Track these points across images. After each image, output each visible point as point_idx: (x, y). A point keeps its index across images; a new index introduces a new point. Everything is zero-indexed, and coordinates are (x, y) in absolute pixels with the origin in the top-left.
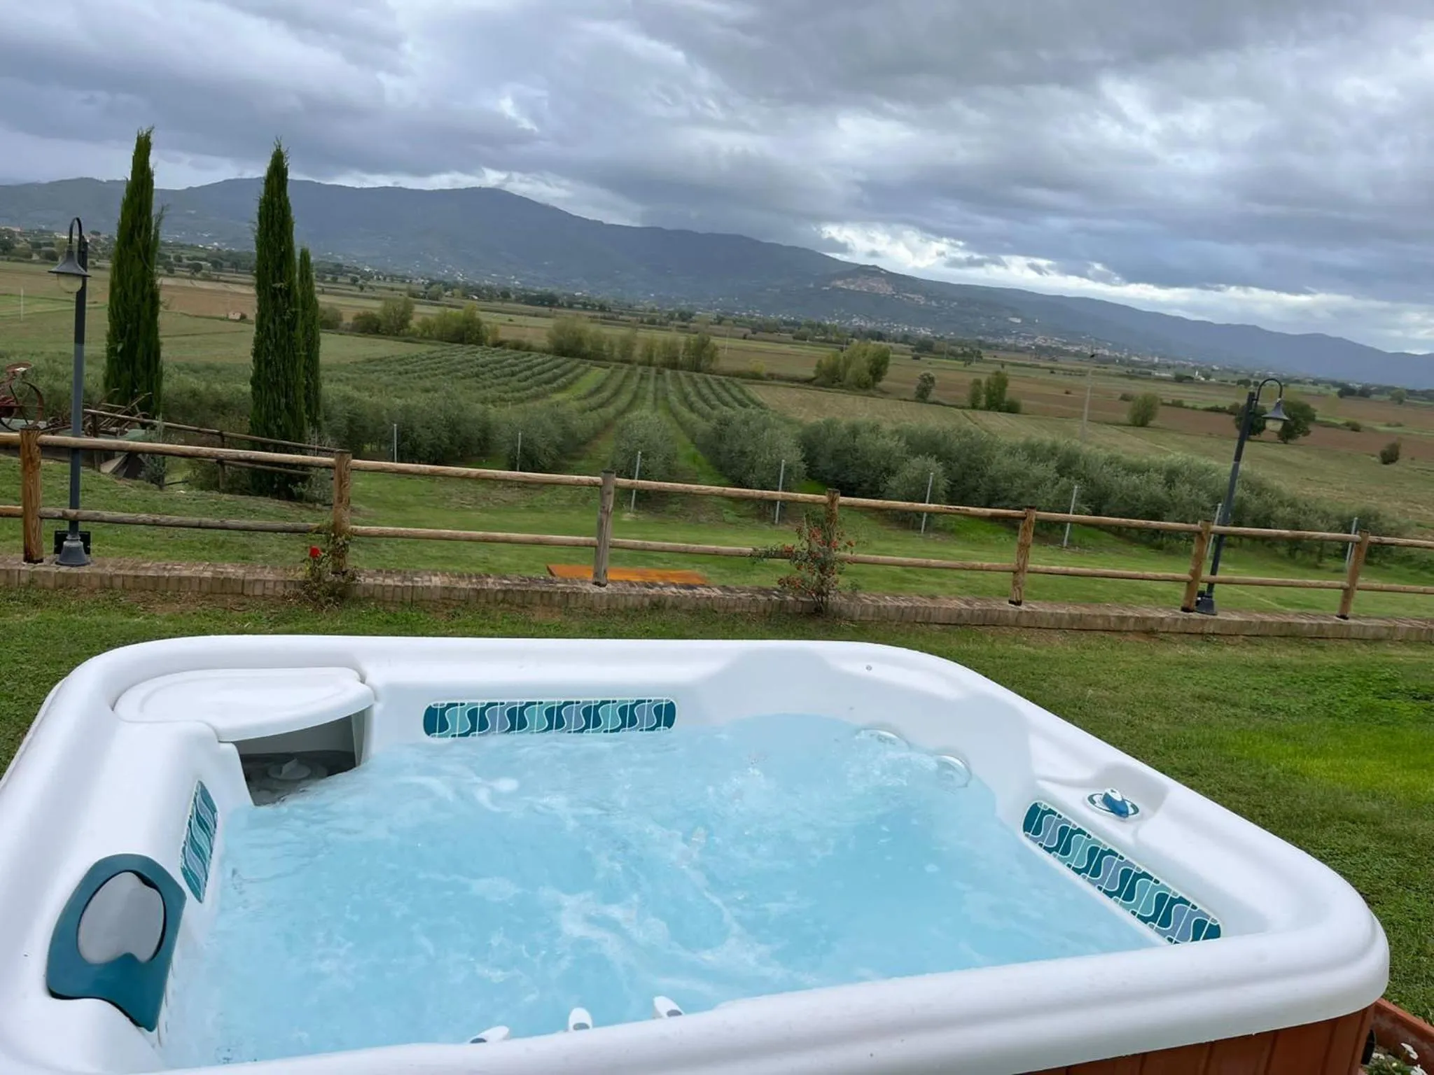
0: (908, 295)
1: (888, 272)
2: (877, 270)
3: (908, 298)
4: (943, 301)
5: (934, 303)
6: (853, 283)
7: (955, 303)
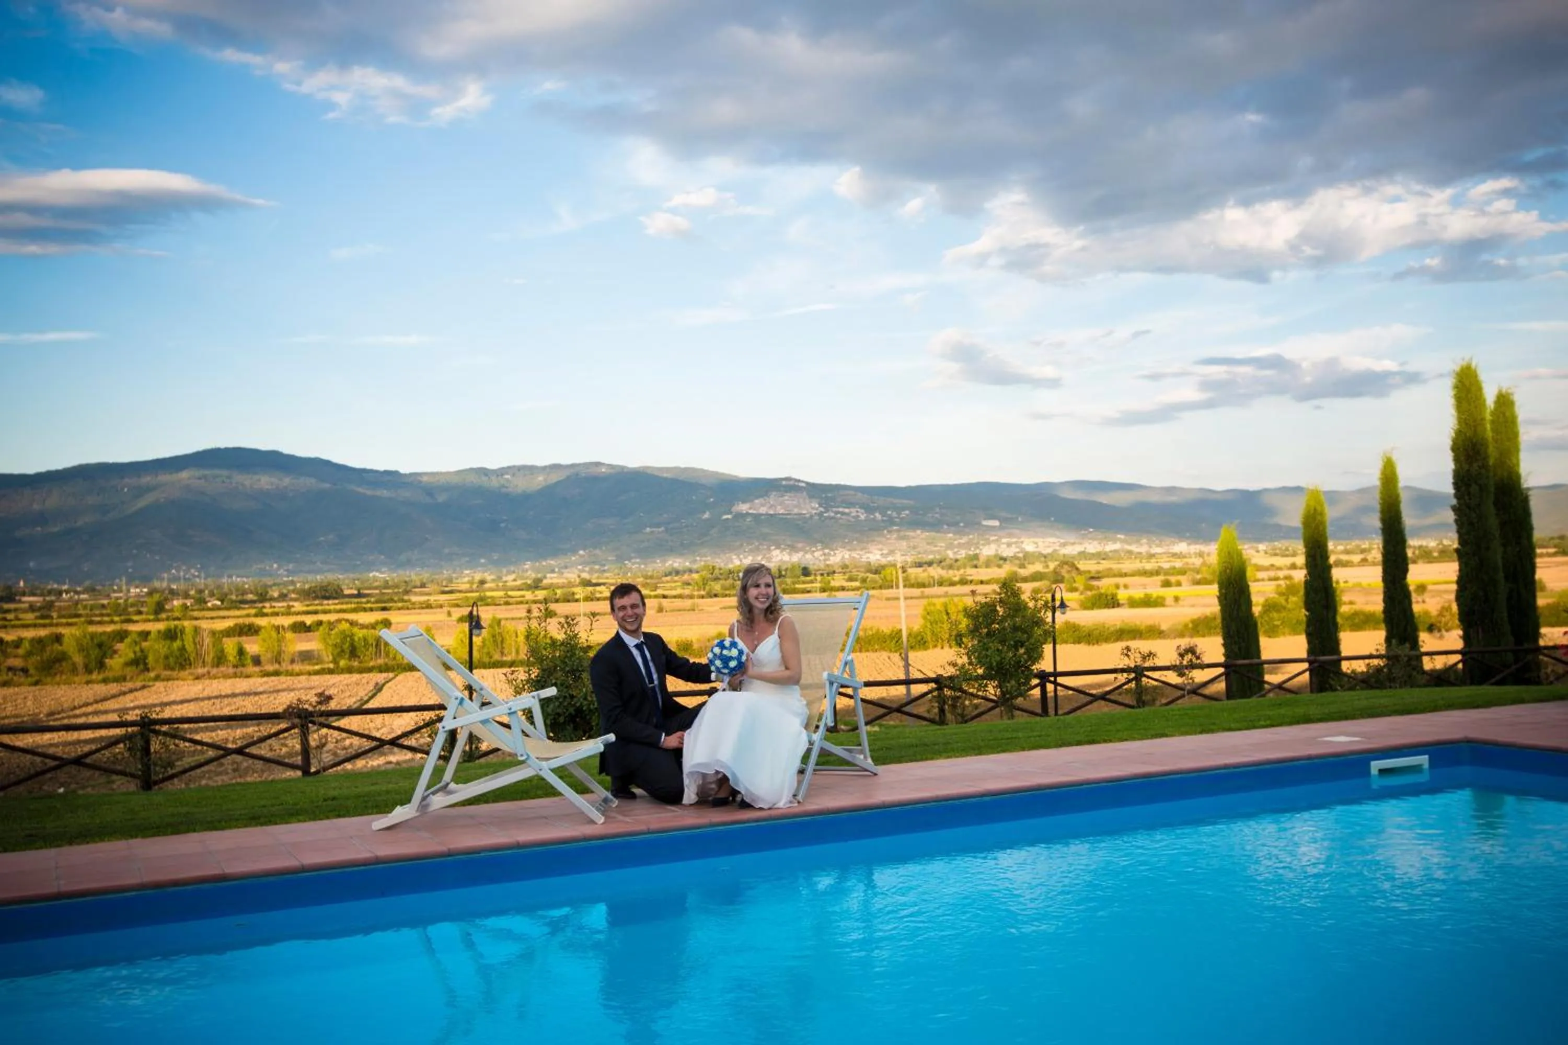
0: (841, 510)
1: (807, 483)
2: (792, 483)
3: (843, 514)
4: (889, 512)
5: (878, 516)
6: (763, 505)
7: (907, 512)
